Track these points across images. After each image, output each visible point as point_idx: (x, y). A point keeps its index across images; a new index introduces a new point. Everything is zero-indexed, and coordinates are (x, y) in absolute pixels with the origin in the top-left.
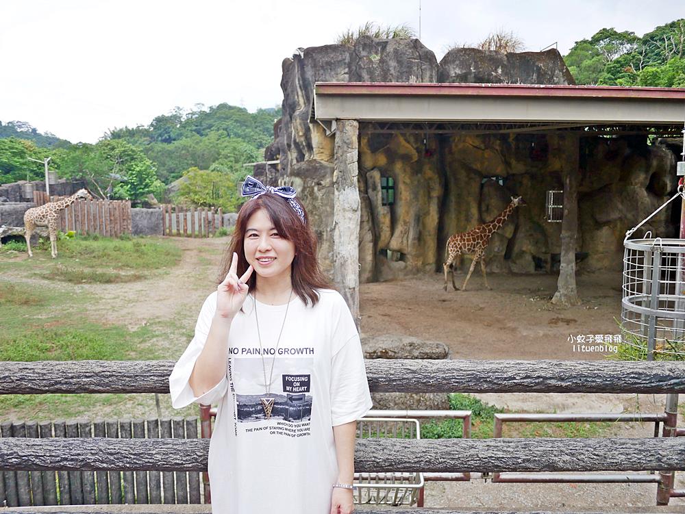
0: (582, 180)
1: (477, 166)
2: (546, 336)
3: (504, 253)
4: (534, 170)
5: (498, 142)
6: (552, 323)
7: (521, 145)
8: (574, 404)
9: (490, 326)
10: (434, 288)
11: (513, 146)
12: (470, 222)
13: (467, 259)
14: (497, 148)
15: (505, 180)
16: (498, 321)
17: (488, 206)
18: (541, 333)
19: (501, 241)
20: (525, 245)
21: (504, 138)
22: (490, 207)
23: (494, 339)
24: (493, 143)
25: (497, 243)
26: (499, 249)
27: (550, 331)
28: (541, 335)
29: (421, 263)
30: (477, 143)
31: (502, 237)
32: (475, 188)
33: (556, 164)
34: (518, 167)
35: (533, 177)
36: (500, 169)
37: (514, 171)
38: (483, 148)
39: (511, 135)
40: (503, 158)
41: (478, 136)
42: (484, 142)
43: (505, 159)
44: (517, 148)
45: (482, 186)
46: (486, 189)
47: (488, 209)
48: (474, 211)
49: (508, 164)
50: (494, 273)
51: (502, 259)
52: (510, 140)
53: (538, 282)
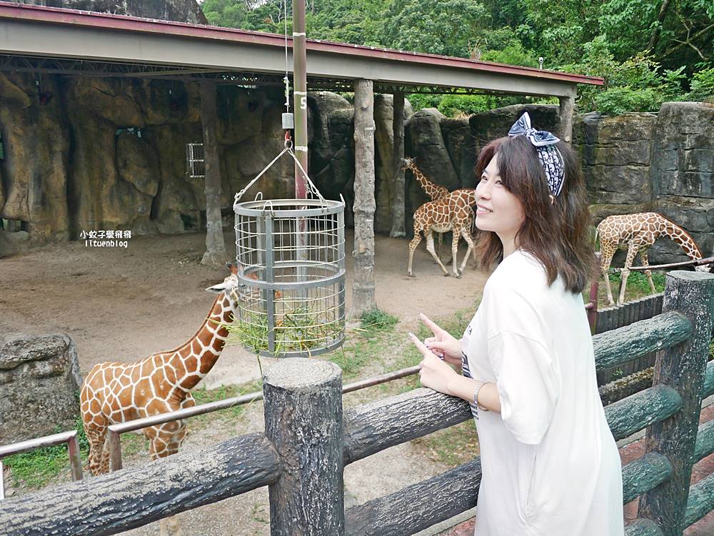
0: (225, 132)
1: (108, 115)
2: (195, 301)
3: (149, 213)
4: (174, 120)
5: (130, 87)
6: (201, 286)
7: (157, 93)
8: (223, 374)
9: (133, 299)
10: (67, 260)
11: (148, 94)
12: (106, 179)
13: (106, 222)
14: (131, 95)
15: (142, 131)
16: (143, 291)
17: (125, 161)
18: (190, 300)
19: (145, 199)
20: (172, 203)
21: (137, 82)
22: (128, 162)
23: (138, 313)
24: (124, 89)
25: (140, 203)
26: (142, 209)
27: (198, 295)
28: (190, 301)
29: (49, 231)
30: (106, 88)
31: (145, 196)
32: (107, 139)
33: (196, 114)
34: (156, 117)
35: (174, 128)
36: (135, 119)
37: (152, 122)
38: (113, 94)
39: (145, 80)
40: (138, 106)
41: (105, 80)
42: (113, 87)
43: (141, 108)
44: (153, 95)
45: (116, 138)
46: (121, 142)
47: (125, 165)
48: (110, 167)
49: (143, 113)
50: (140, 236)
51: (148, 220)
52: (145, 85)
53: (188, 242)
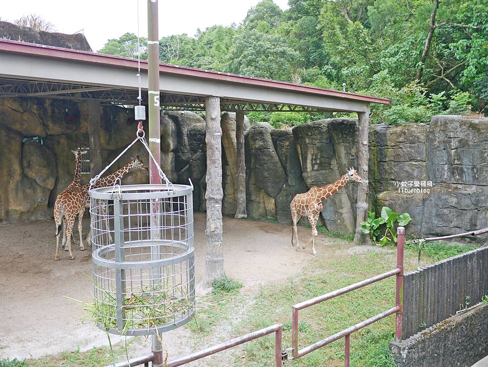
0: (109, 140)
1: (17, 127)
2: (77, 273)
3: (47, 203)
4: (69, 131)
5: (35, 106)
6: (83, 261)
7: (56, 110)
8: (96, 337)
9: (26, 272)
11: (49, 111)
12: (13, 177)
13: (12, 210)
14: (35, 112)
15: (44, 139)
16: (35, 266)
17: (29, 162)
18: (73, 271)
19: (44, 192)
21: (40, 102)
22: (31, 163)
23: (28, 285)
24: (31, 107)
25: (40, 195)
26: (41, 200)
27: (81, 268)
28: (73, 273)
30: (16, 106)
31: (44, 189)
32: (16, 146)
33: (86, 126)
34: (55, 129)
35: (68, 137)
36: (39, 130)
37: (52, 133)
38: (22, 111)
39: (47, 101)
40: (41, 121)
41: (15, 100)
42: (22, 105)
43: (43, 123)
44: (53, 112)
45: (23, 144)
46: (26, 148)
47: (29, 165)
48: (16, 167)
49: (45, 126)
50: (40, 220)
51: (46, 208)
52: (47, 105)
